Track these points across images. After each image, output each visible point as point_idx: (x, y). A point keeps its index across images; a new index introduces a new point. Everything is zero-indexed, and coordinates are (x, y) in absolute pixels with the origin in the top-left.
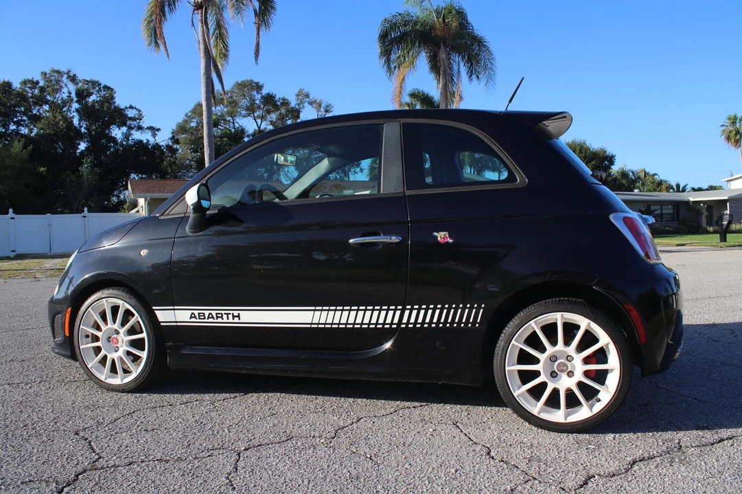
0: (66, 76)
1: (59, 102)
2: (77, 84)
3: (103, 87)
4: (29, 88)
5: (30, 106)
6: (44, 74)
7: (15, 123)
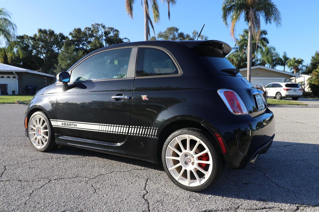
0: (101, 26)
1: (98, 36)
2: (105, 29)
3: (115, 30)
4: (87, 30)
5: (88, 38)
6: (93, 25)
7: (82, 44)
